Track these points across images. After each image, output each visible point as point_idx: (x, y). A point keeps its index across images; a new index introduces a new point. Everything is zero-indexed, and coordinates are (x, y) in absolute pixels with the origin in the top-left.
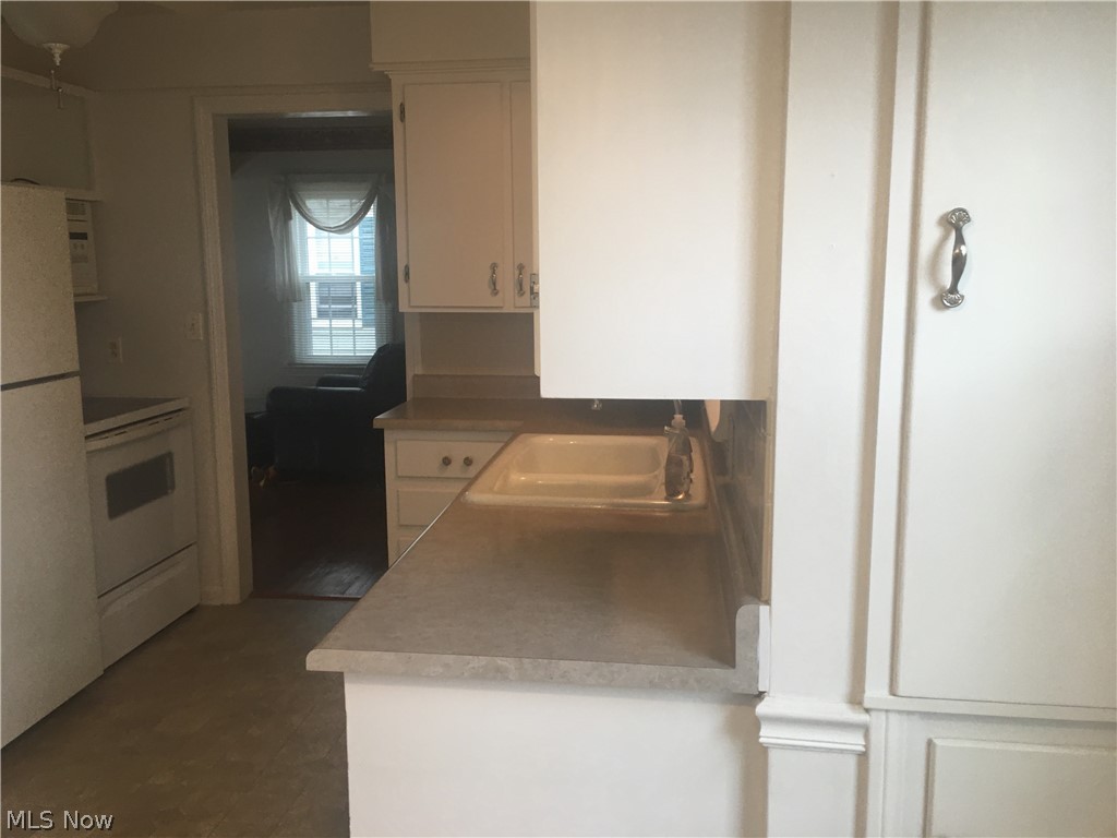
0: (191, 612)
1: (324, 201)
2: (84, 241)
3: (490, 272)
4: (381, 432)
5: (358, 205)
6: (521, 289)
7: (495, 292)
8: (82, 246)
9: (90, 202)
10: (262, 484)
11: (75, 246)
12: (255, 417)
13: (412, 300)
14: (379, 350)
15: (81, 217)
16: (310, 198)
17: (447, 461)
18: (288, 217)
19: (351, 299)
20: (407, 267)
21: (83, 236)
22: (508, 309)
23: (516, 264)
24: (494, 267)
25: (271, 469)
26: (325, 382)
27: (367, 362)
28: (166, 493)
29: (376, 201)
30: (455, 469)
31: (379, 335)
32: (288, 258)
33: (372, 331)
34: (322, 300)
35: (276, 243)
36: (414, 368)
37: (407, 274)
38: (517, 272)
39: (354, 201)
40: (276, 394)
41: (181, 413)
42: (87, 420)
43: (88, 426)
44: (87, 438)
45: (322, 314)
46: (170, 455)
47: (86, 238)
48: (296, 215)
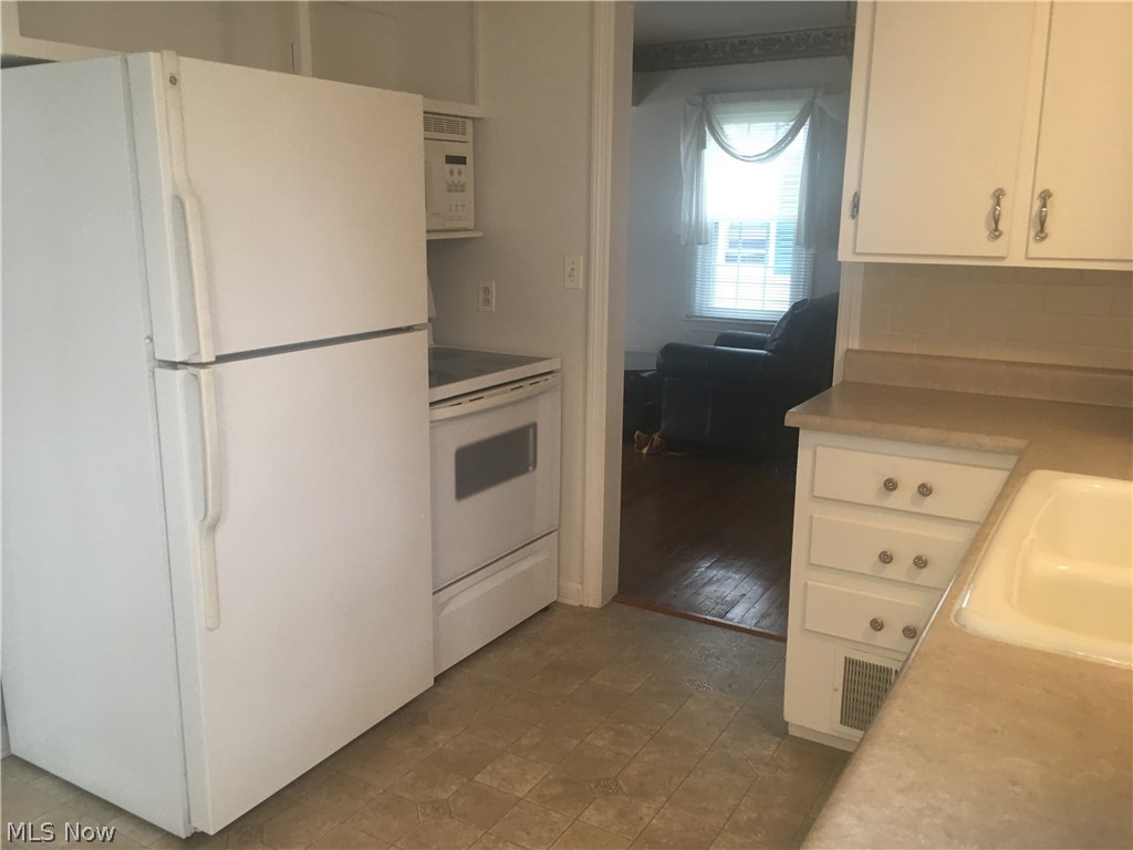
0: (546, 609)
1: (746, 125)
2: (462, 167)
3: (991, 202)
4: (796, 431)
5: (785, 128)
6: (1042, 230)
7: (995, 233)
8: (460, 173)
9: (473, 119)
10: (645, 451)
11: (452, 172)
12: (644, 375)
13: (859, 243)
14: (795, 307)
15: (457, 137)
16: (730, 122)
17: (890, 485)
18: (702, 145)
19: (762, 244)
20: (857, 196)
21: (462, 160)
22: (1016, 260)
23: (1038, 191)
24: (998, 196)
25: (656, 436)
26: (725, 339)
27: (778, 318)
28: (525, 471)
29: (808, 123)
30: (903, 498)
31: (795, 285)
32: (698, 193)
33: (787, 279)
34: (733, 244)
35: (685, 177)
36: (847, 340)
37: (856, 206)
38: (1037, 204)
39: (781, 123)
40: (670, 351)
41: (549, 377)
42: (432, 384)
43: (432, 389)
44: (431, 404)
45: (730, 259)
46: (534, 425)
47: (465, 163)
48: (710, 141)
